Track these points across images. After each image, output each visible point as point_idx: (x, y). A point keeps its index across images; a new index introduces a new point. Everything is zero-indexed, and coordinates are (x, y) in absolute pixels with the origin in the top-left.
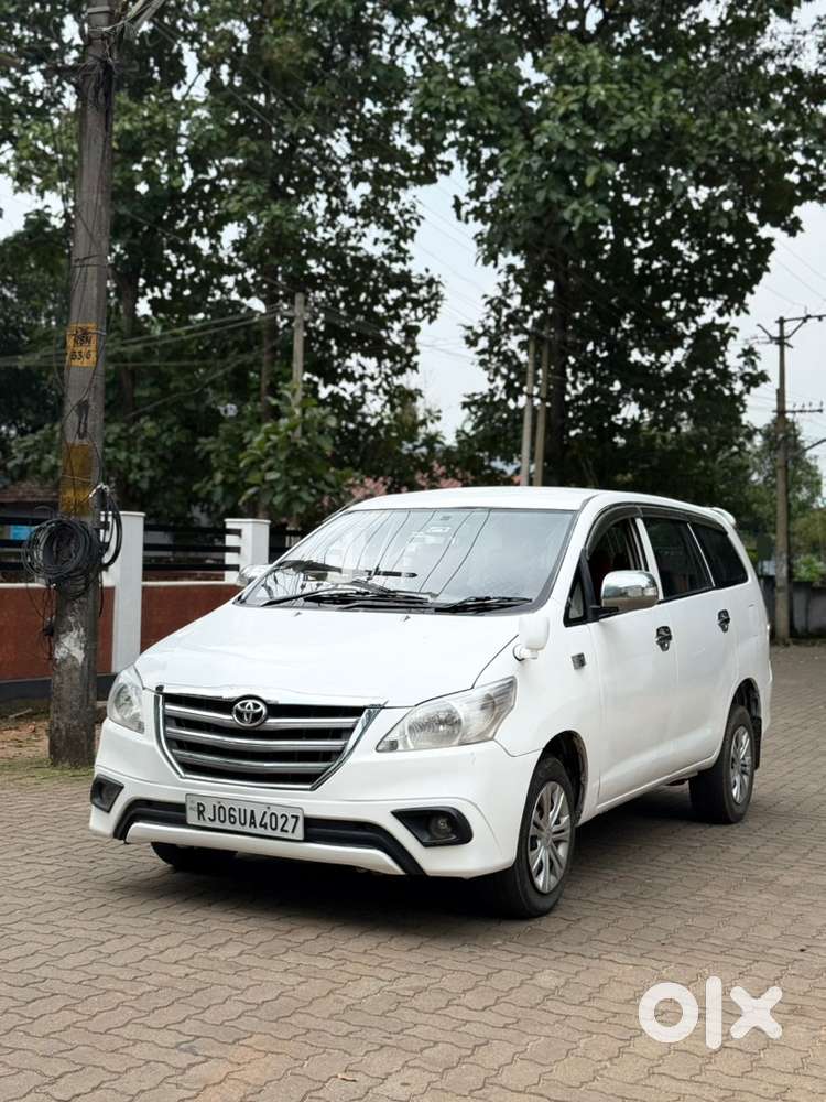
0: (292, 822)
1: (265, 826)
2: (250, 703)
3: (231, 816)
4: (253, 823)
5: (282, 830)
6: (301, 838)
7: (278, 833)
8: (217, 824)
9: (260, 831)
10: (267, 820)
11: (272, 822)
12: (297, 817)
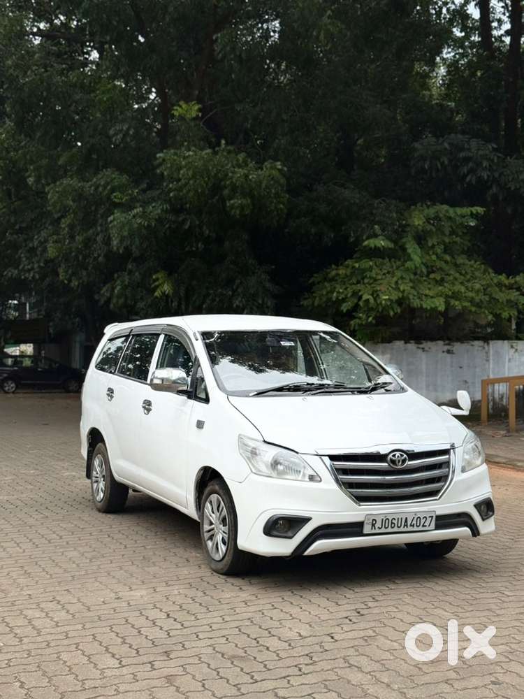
0: (429, 520)
1: (413, 526)
2: (398, 454)
3: (392, 523)
4: (406, 525)
5: (423, 526)
6: (434, 528)
7: (421, 528)
8: (383, 530)
9: (410, 529)
10: (414, 522)
11: (417, 523)
12: (432, 517)
